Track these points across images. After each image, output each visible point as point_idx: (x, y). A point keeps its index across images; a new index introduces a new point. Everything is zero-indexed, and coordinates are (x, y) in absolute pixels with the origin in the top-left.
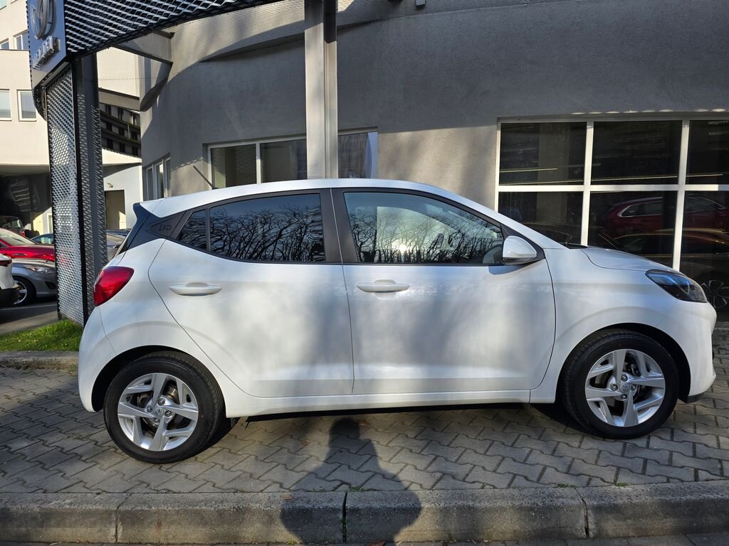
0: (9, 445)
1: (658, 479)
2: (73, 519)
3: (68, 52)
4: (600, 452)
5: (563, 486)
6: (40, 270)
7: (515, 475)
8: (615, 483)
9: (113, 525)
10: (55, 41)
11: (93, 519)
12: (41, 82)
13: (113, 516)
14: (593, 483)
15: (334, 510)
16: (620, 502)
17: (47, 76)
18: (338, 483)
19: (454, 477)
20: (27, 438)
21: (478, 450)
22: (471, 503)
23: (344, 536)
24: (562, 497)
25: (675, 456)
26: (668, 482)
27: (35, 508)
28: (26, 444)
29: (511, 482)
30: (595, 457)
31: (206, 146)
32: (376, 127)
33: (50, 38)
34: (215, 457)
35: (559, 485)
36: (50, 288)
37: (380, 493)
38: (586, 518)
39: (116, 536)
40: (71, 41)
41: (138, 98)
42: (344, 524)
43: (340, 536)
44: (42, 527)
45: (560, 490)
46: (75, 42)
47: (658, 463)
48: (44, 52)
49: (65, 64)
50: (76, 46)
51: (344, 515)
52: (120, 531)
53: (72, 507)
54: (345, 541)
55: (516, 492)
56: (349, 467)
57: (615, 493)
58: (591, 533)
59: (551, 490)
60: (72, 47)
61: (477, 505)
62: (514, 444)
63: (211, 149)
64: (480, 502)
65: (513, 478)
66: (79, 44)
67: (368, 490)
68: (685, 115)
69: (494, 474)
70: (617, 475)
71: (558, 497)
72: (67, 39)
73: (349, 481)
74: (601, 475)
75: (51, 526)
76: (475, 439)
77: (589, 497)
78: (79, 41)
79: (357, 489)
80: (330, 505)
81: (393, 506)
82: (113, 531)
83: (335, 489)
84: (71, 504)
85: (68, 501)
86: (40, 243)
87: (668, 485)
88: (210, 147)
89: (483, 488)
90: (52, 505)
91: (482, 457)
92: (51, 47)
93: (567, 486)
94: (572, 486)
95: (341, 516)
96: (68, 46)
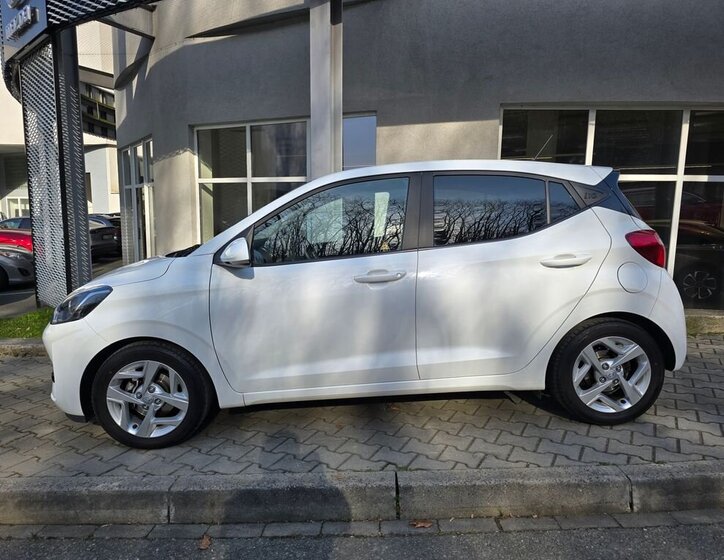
0: (35, 431)
1: (693, 457)
2: (123, 501)
3: (49, 23)
4: (632, 433)
5: (604, 464)
6: (12, 255)
7: (556, 455)
8: (654, 461)
9: (165, 506)
10: (33, 11)
11: (143, 501)
12: (15, 56)
13: (165, 497)
14: (632, 461)
15: (387, 488)
16: (663, 478)
17: (23, 49)
18: (384, 463)
19: (496, 457)
20: (50, 423)
21: (514, 432)
22: (520, 481)
23: (398, 514)
24: (607, 474)
25: (705, 436)
26: (704, 459)
27: (83, 490)
28: (52, 430)
29: (554, 461)
30: (629, 438)
31: (191, 127)
32: (375, 111)
33: (28, 8)
34: (252, 440)
35: (601, 463)
36: (24, 275)
37: (429, 473)
38: (631, 494)
39: (168, 516)
40: (53, 11)
41: (111, 76)
42: (398, 501)
43: (393, 513)
44: (91, 509)
45: (604, 467)
46: (57, 13)
47: (691, 442)
48: (21, 23)
49: (45, 36)
50: (58, 17)
51: (397, 493)
52: (172, 512)
53: (122, 489)
54: (398, 518)
55: (561, 470)
56: (391, 449)
57: (655, 470)
58: (635, 507)
59: (595, 468)
60: (54, 18)
61: (526, 482)
62: (547, 426)
63: (198, 131)
64: (529, 479)
65: (555, 458)
66: (62, 15)
67: (417, 470)
68: (686, 105)
69: (535, 454)
70: (654, 454)
71: (603, 475)
72: (48, 9)
73: (395, 462)
74: (638, 453)
75: (100, 508)
76: (508, 421)
77: (632, 474)
78: (62, 12)
79: (406, 469)
80: (383, 484)
81: (445, 484)
82: (165, 512)
83: (383, 469)
84: (119, 486)
85: (116, 484)
86: (6, 227)
87: (704, 462)
88: (196, 129)
89: (528, 466)
90: (100, 487)
91: (519, 439)
92: (30, 18)
93: (608, 464)
94: (614, 464)
95: (394, 494)
96: (49, 16)
